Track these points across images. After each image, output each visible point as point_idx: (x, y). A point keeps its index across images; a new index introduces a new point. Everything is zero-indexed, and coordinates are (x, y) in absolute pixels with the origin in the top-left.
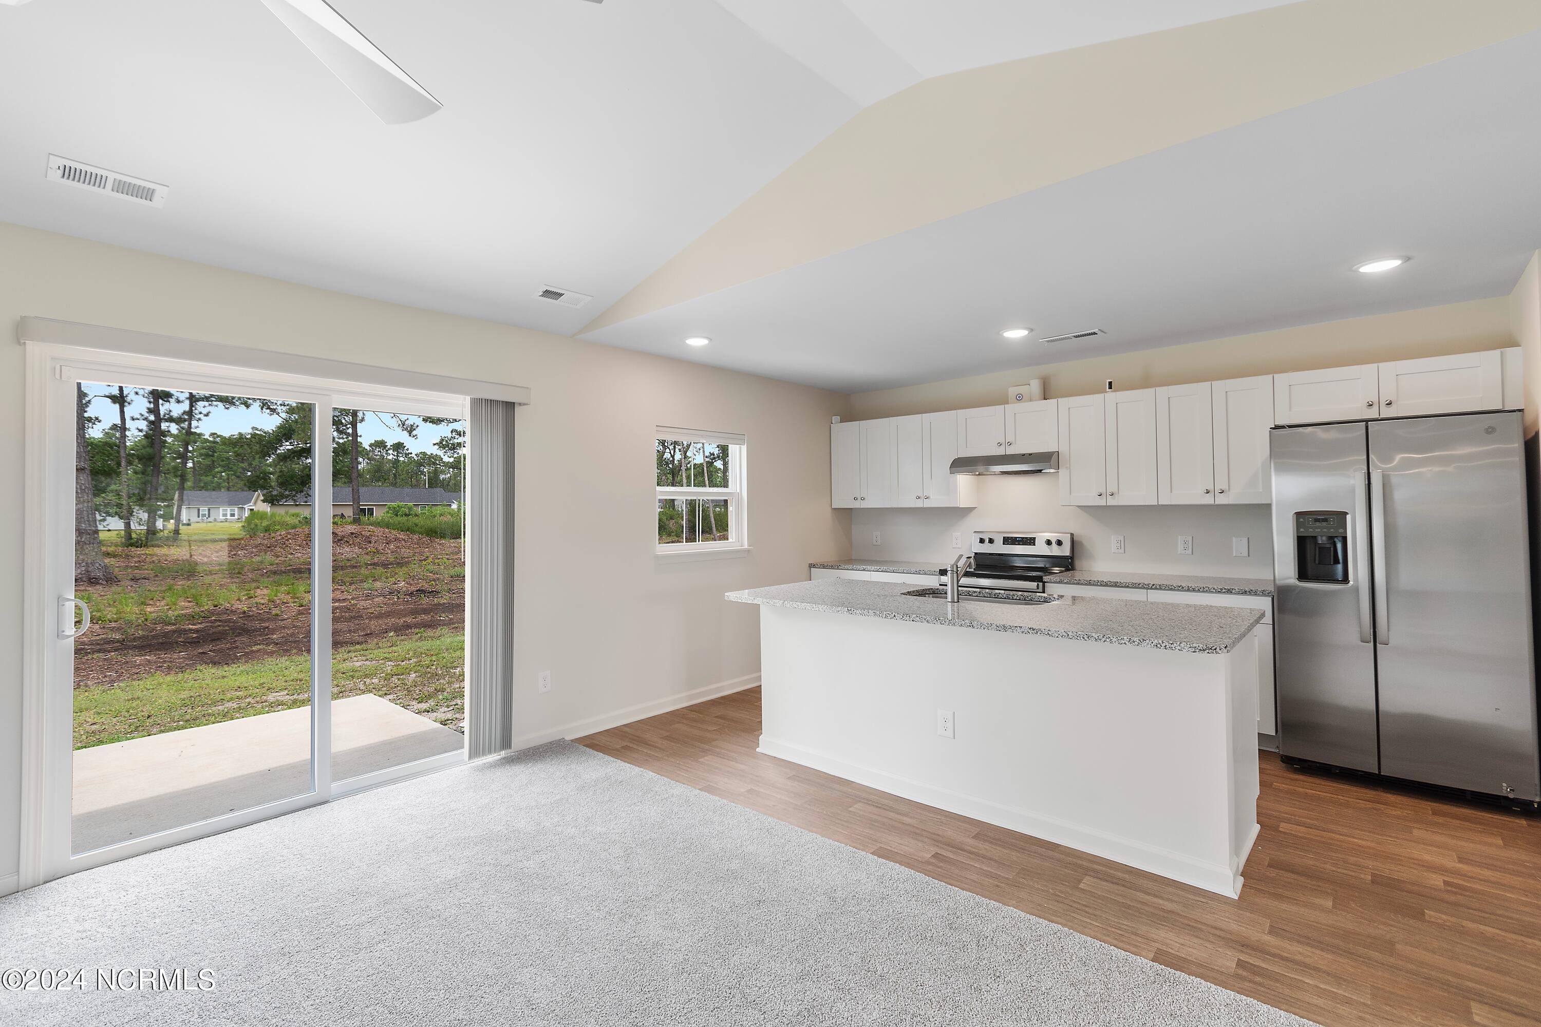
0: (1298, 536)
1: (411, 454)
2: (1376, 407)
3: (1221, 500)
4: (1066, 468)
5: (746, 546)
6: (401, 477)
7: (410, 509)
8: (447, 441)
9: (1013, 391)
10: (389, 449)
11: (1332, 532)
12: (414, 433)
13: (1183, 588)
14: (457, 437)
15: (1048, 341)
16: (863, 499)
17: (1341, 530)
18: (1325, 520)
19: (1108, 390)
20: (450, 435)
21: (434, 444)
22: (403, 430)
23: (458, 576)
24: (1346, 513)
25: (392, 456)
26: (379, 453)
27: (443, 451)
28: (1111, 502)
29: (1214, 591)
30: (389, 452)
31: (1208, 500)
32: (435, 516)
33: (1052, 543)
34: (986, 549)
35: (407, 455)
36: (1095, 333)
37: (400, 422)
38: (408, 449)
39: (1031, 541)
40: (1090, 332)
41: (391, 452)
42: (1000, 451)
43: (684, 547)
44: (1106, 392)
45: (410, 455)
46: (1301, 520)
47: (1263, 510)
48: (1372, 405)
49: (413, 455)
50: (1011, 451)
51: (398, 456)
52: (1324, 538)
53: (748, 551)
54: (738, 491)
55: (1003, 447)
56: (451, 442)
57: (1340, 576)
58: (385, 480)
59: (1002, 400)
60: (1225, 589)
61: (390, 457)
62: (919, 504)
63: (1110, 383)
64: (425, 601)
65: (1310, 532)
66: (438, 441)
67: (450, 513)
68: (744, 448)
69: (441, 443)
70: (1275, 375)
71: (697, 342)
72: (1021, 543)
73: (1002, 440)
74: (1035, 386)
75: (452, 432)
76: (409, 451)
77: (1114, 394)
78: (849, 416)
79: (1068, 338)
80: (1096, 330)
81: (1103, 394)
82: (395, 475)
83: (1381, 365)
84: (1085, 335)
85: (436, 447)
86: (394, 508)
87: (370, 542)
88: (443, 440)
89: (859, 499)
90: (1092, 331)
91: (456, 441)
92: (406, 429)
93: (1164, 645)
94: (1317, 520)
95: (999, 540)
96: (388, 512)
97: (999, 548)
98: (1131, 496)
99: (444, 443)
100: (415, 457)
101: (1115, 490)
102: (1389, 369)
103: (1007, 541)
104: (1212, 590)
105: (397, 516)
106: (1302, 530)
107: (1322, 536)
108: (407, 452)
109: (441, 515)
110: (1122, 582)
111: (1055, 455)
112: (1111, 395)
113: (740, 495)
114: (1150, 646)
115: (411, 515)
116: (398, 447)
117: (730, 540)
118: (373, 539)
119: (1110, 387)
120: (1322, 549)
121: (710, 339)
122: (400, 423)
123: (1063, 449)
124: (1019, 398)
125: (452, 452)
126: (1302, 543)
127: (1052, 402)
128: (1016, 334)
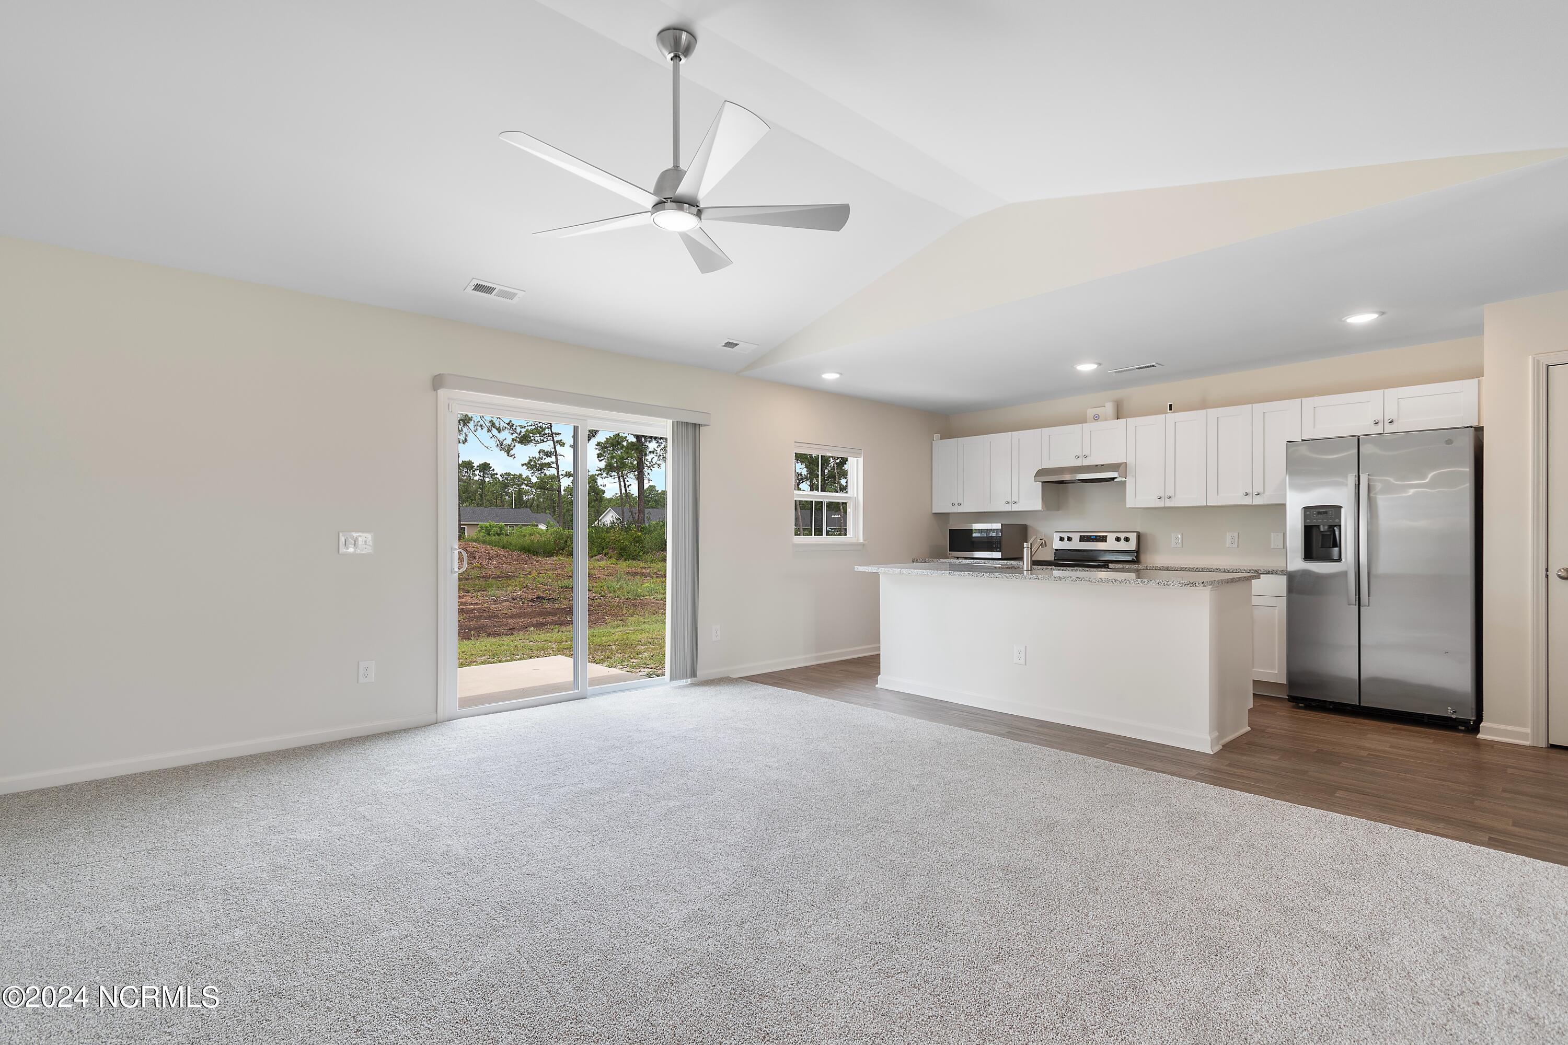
0: (1305, 526)
1: (497, 474)
2: (1381, 425)
3: (1258, 501)
4: (1133, 476)
5: (861, 540)
6: (487, 498)
7: (501, 528)
8: (535, 462)
9: (1091, 412)
10: (476, 470)
11: (1331, 522)
12: (512, 452)
13: (1220, 570)
14: (544, 457)
15: (1116, 372)
16: (960, 505)
17: (1337, 520)
18: (1326, 513)
19: (1168, 411)
20: (537, 456)
21: (523, 465)
22: (501, 450)
23: (567, 587)
24: (1341, 507)
25: (478, 477)
26: (467, 474)
27: (531, 472)
28: (1169, 504)
29: (1245, 572)
30: (476, 472)
31: (1247, 501)
32: (525, 536)
33: (1121, 539)
34: (1066, 545)
35: (492, 475)
36: (1153, 366)
37: (498, 442)
38: (493, 470)
39: (1104, 539)
40: (1149, 365)
41: (477, 472)
42: (1078, 463)
43: (813, 539)
44: (1167, 413)
45: (496, 476)
46: (1308, 513)
47: (1280, 509)
48: (1377, 423)
49: (498, 476)
50: (1086, 462)
51: (484, 477)
52: (1326, 527)
53: (864, 545)
54: (855, 496)
55: (1080, 459)
56: (539, 462)
57: (1336, 557)
58: (472, 500)
59: (1082, 420)
60: (1253, 570)
61: (476, 478)
62: (1008, 508)
63: (1171, 406)
64: (547, 606)
65: (1314, 522)
66: (526, 462)
67: (538, 533)
68: (861, 460)
69: (529, 463)
70: (1303, 399)
71: (830, 377)
72: (1095, 540)
73: (1079, 454)
74: (1109, 408)
75: (539, 452)
76: (495, 472)
77: (1173, 414)
78: (948, 434)
79: (1132, 369)
80: (1154, 364)
81: (1164, 415)
82: (481, 496)
83: (1387, 391)
84: (1147, 367)
85: (525, 467)
86: (487, 527)
87: (475, 558)
88: (531, 460)
89: (956, 505)
90: (1151, 364)
91: (543, 461)
92: (504, 449)
93: (1163, 582)
94: (1319, 513)
95: (1076, 537)
96: (480, 531)
97: (1076, 545)
98: (1184, 499)
99: (532, 463)
100: (500, 478)
101: (1172, 494)
102: (1392, 394)
103: (1082, 539)
104: (1243, 571)
105: (489, 535)
106: (1308, 521)
107: (1323, 525)
108: (493, 473)
109: (531, 535)
110: (1172, 567)
111: (1123, 465)
112: (1171, 416)
113: (856, 499)
114: (1154, 584)
115: (503, 534)
116: (485, 467)
117: (848, 536)
118: (477, 554)
119: (1171, 409)
120: (1324, 535)
121: (841, 374)
122: (499, 444)
123: (1130, 461)
124: (1096, 418)
125: (540, 472)
126: (1309, 531)
127: (1122, 421)
128: (1087, 367)
